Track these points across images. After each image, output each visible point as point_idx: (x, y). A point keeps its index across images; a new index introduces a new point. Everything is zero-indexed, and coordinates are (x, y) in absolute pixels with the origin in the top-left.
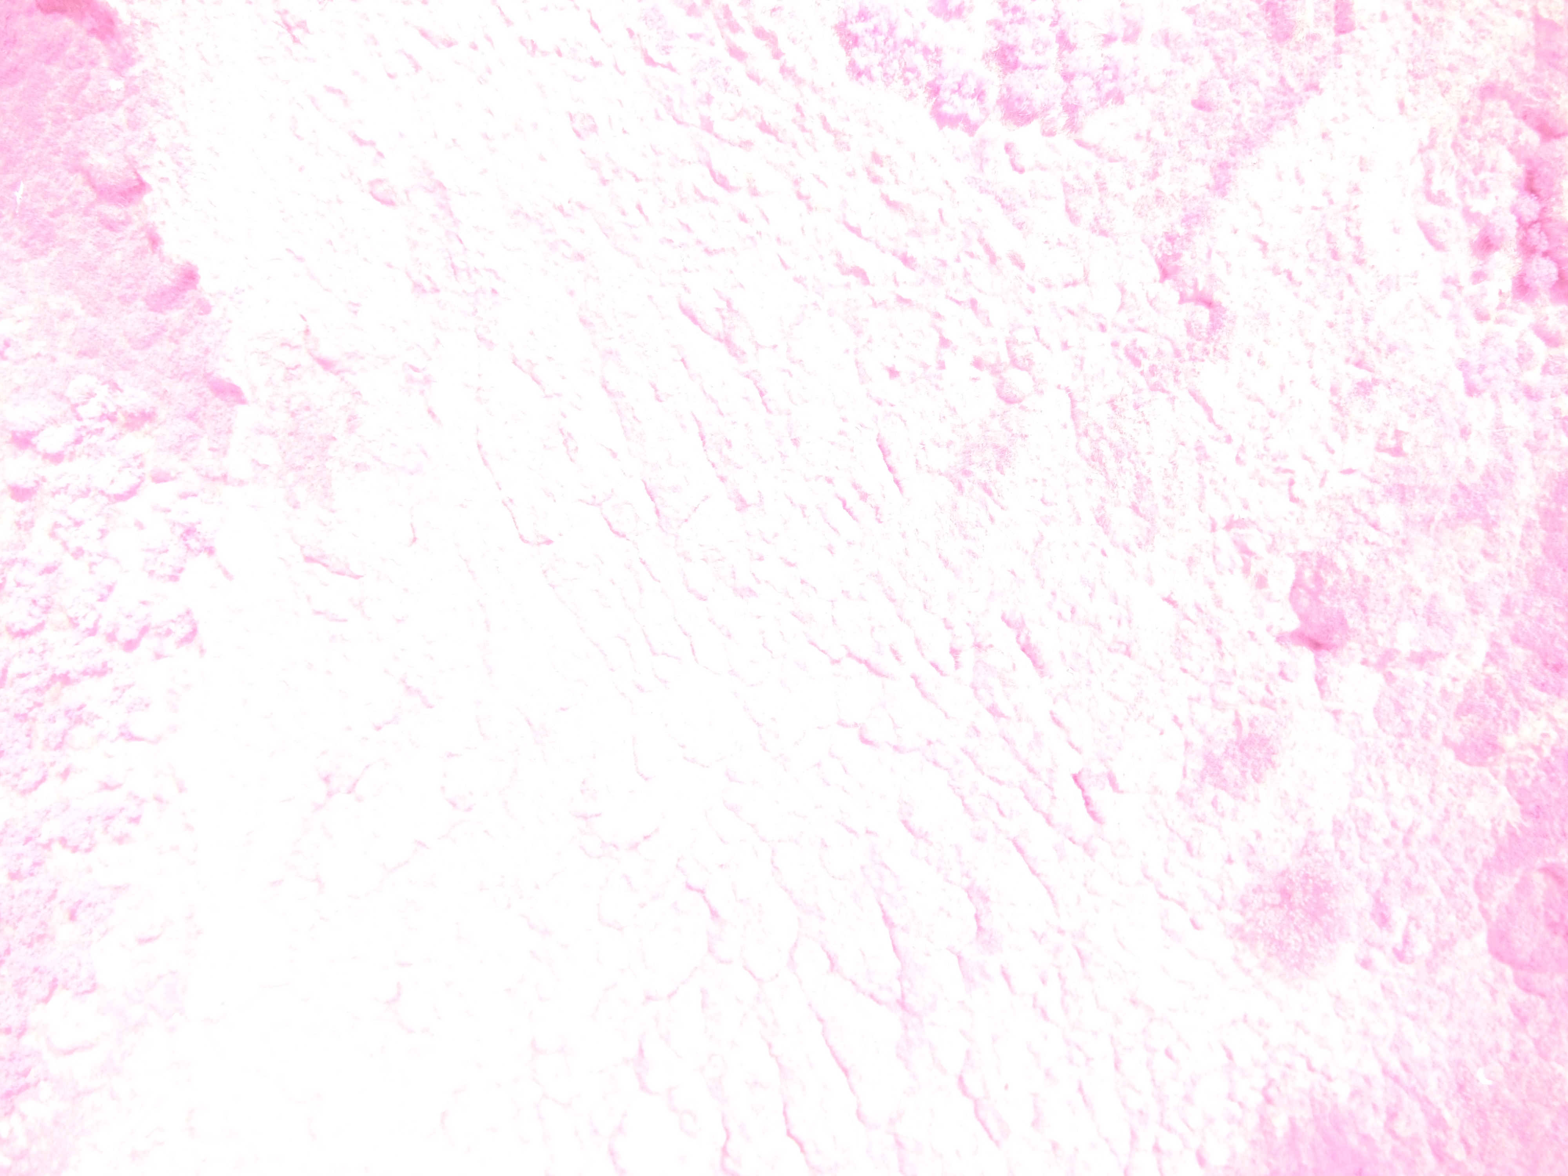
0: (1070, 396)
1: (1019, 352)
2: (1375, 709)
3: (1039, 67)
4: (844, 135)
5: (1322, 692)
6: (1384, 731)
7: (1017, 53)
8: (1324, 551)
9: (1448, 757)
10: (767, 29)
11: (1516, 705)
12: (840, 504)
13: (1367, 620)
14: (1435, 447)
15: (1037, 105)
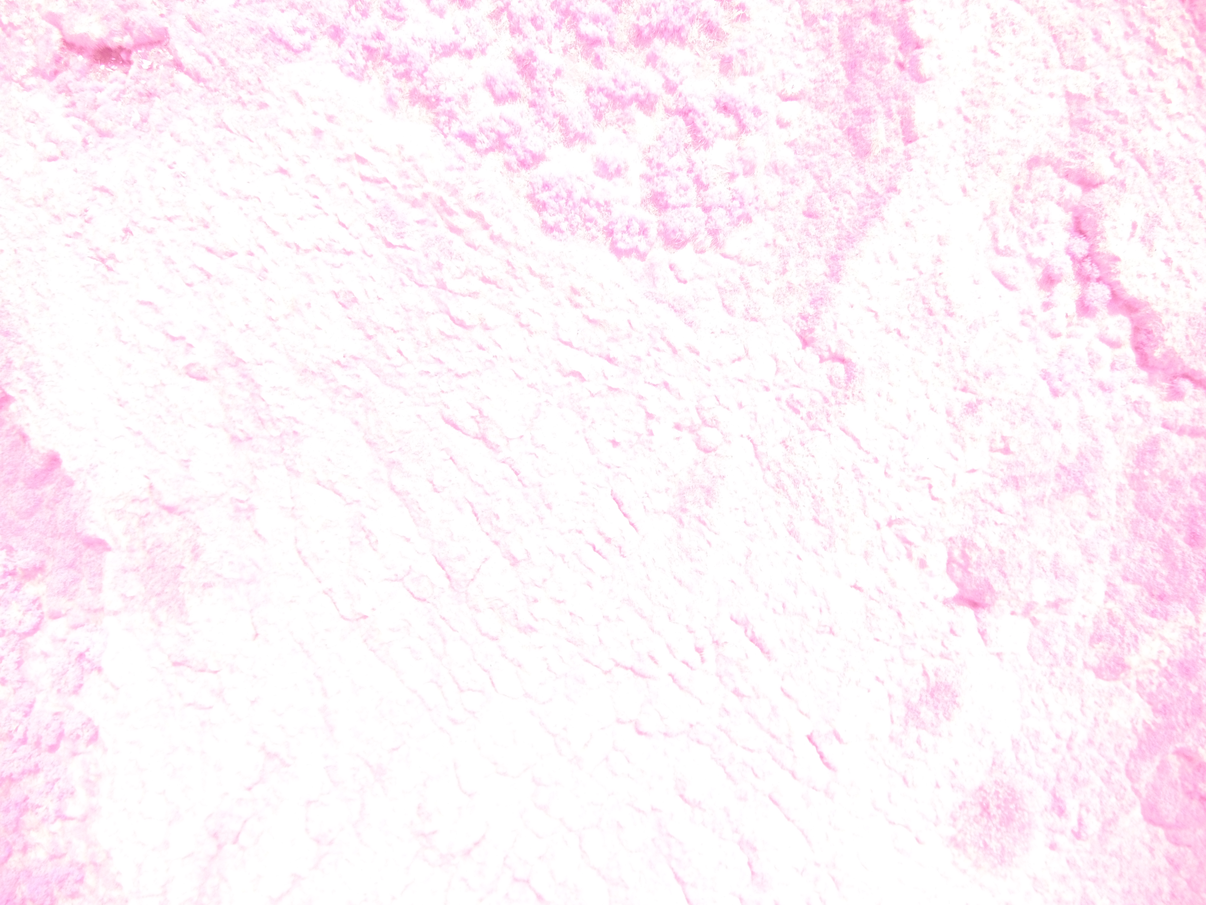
0: (752, 441)
1: (707, 416)
2: (1028, 647)
3: (684, 206)
4: (547, 277)
5: (985, 641)
6: (1038, 663)
7: (666, 198)
8: (966, 535)
9: (1090, 676)
10: (474, 210)
11: (1134, 631)
12: (591, 548)
13: (1008, 583)
14: (1035, 444)
15: (687, 234)
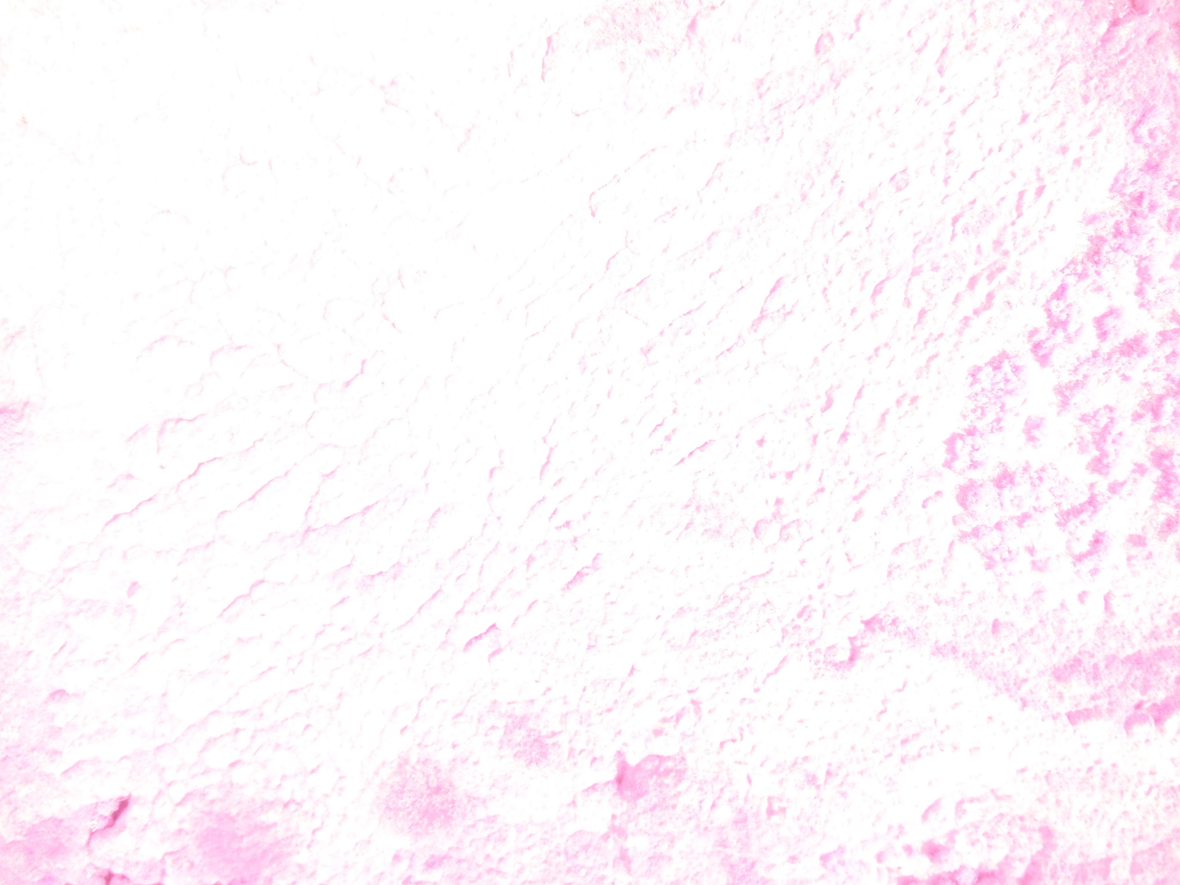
2: (581, 831)
3: (1002, 504)
5: (587, 790)
6: (567, 840)
7: (1009, 486)
8: (689, 773)
12: (660, 422)
13: (645, 812)
14: (779, 839)
